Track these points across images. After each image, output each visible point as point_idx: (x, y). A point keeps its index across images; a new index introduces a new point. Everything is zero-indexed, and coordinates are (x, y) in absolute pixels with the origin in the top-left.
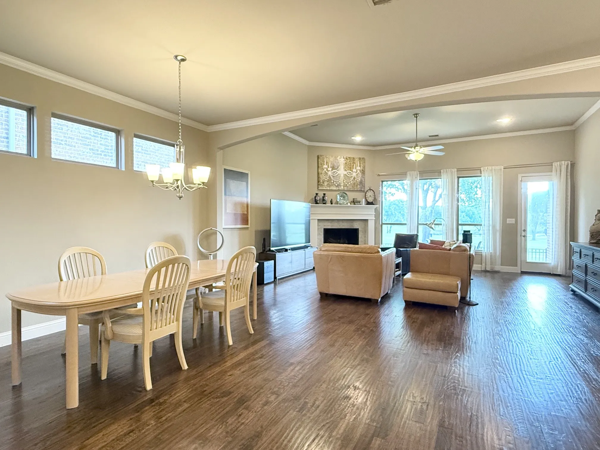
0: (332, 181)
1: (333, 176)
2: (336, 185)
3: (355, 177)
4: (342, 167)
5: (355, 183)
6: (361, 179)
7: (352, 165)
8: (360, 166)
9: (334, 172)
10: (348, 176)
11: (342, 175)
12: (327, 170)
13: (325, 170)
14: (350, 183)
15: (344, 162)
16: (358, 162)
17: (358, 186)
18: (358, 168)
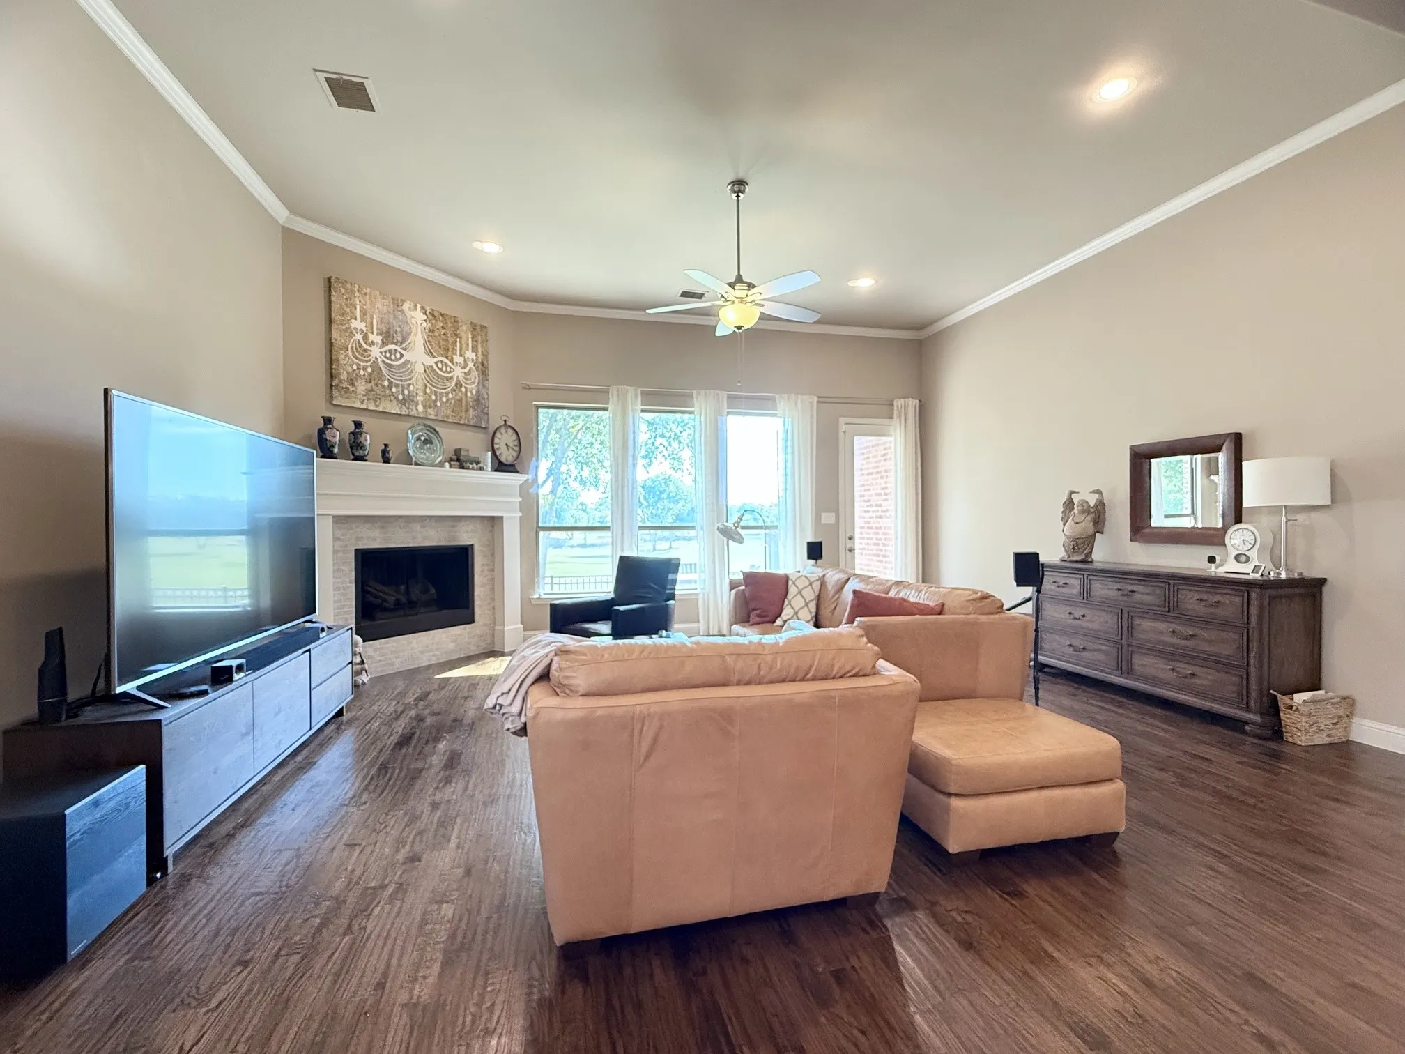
0: (386, 383)
1: (390, 366)
2: (401, 397)
3: (461, 379)
4: (418, 340)
5: (460, 400)
6: (478, 392)
7: (451, 340)
8: (475, 349)
9: (390, 351)
10: (439, 376)
11: (420, 369)
12: (365, 338)
13: (359, 337)
14: (444, 399)
15: (424, 324)
16: (470, 336)
17: (471, 412)
18: (470, 354)
